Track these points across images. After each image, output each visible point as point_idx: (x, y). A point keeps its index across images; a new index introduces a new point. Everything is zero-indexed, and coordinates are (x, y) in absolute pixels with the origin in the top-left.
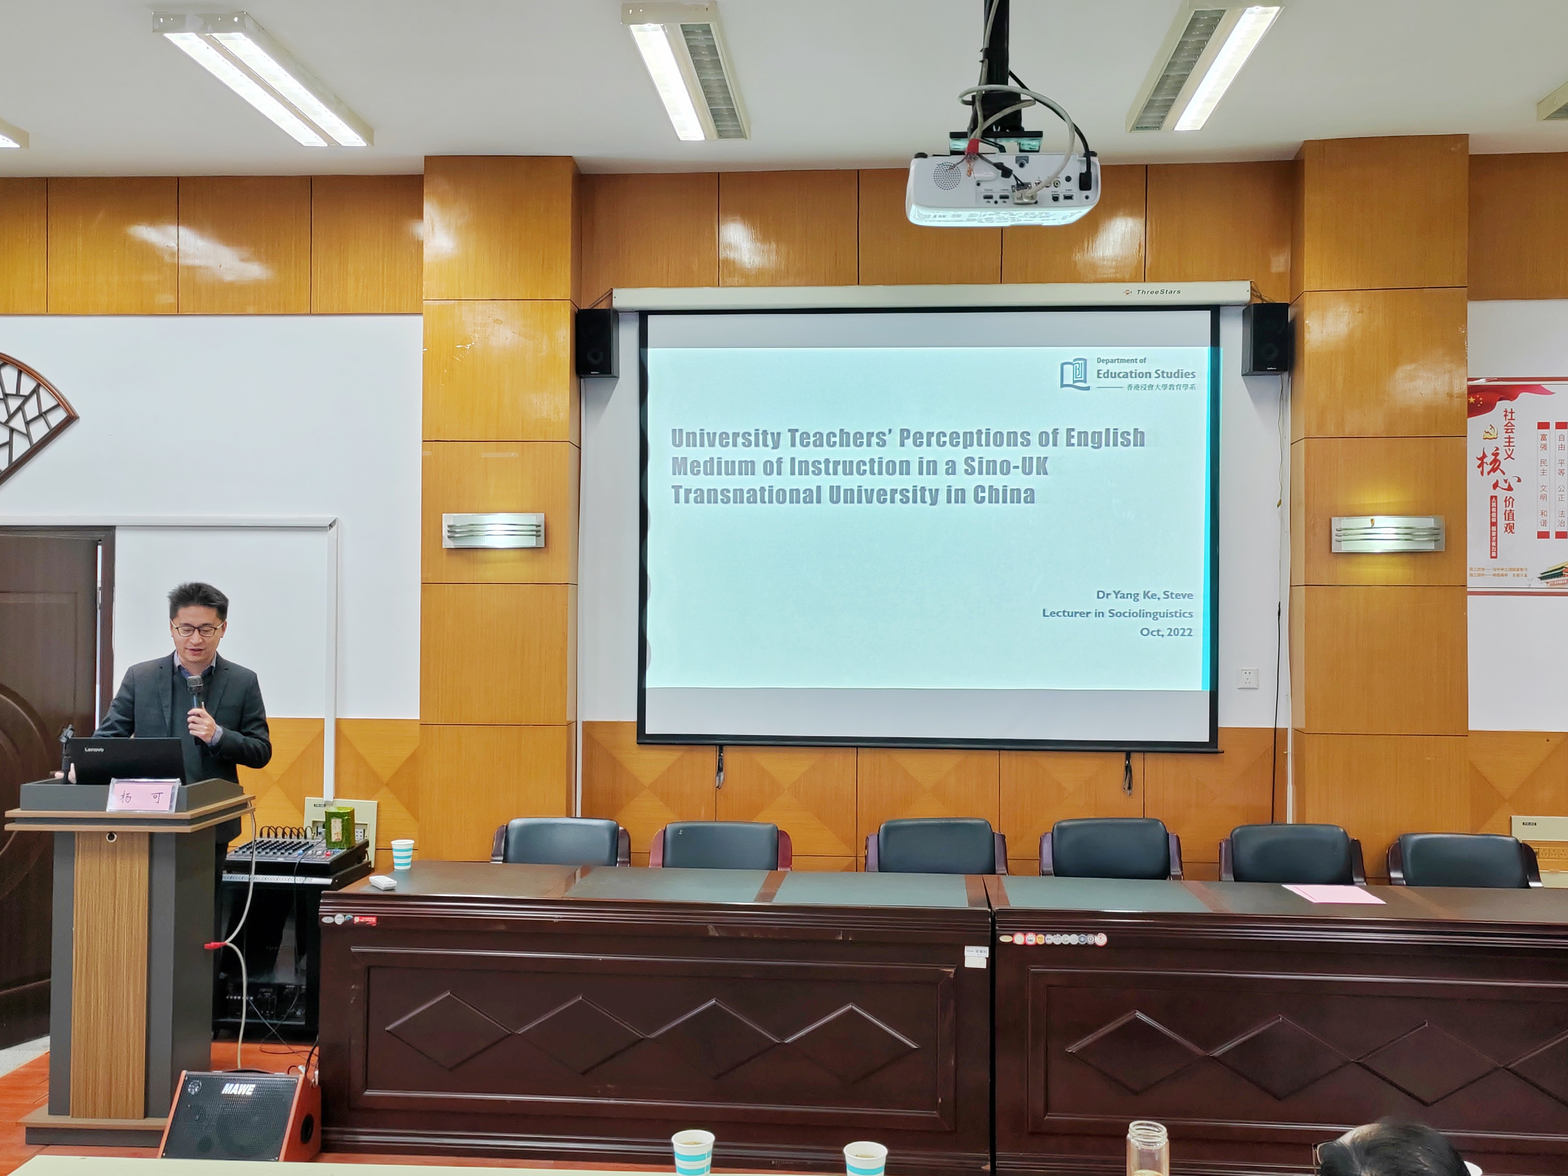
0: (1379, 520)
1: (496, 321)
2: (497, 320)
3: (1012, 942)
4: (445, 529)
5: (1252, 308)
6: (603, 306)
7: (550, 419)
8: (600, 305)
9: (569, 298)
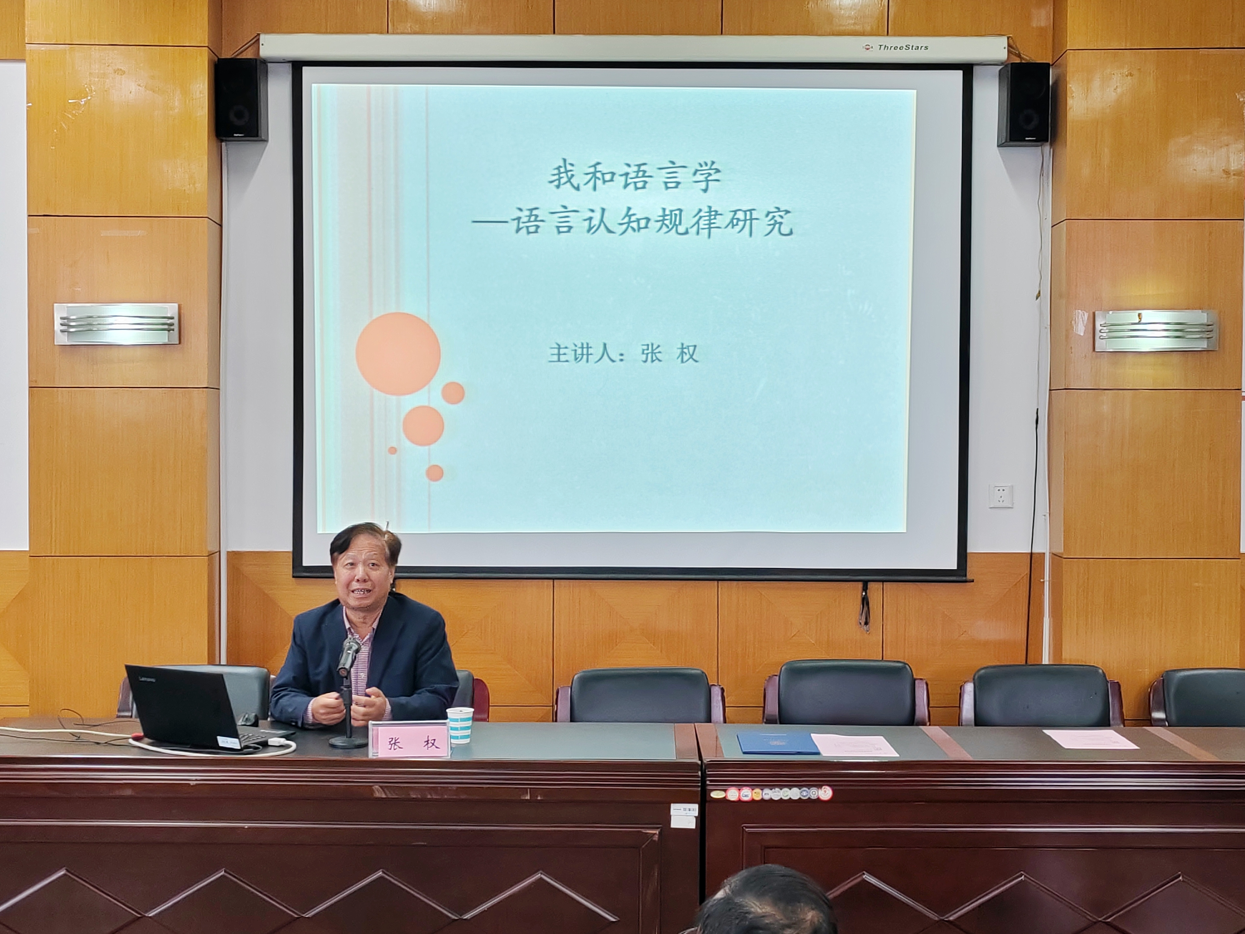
0: (1148, 315)
1: (118, 71)
2: (118, 69)
3: (725, 797)
4: (57, 322)
5: (1010, 66)
6: (248, 55)
7: (185, 190)
8: (244, 53)
9: (207, 45)
